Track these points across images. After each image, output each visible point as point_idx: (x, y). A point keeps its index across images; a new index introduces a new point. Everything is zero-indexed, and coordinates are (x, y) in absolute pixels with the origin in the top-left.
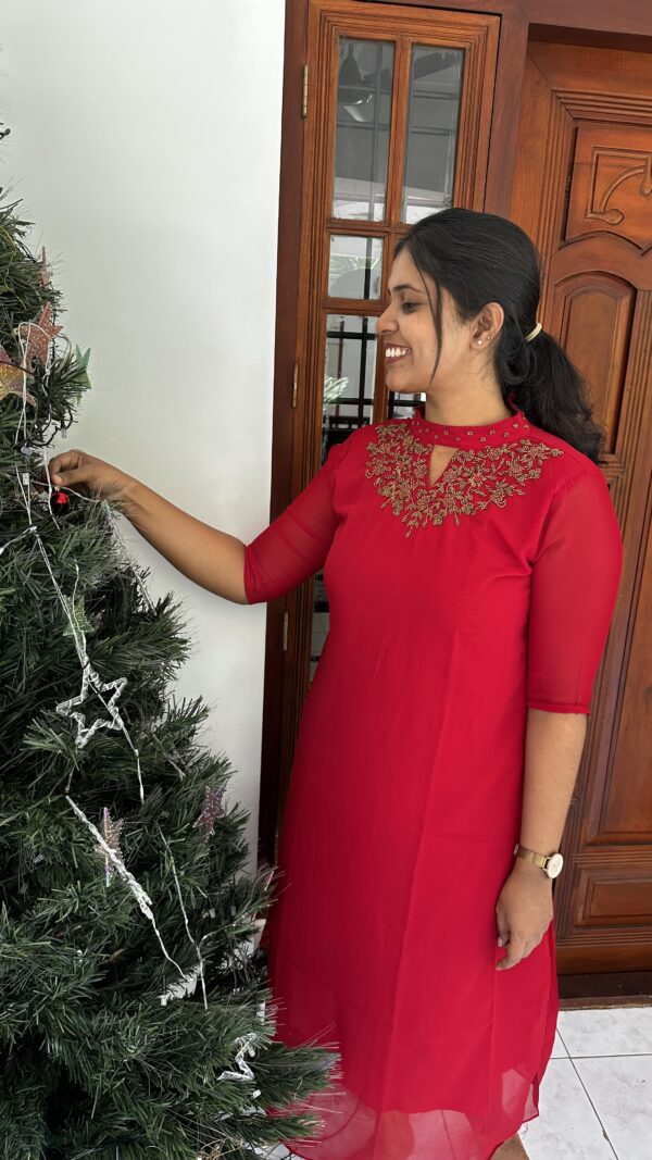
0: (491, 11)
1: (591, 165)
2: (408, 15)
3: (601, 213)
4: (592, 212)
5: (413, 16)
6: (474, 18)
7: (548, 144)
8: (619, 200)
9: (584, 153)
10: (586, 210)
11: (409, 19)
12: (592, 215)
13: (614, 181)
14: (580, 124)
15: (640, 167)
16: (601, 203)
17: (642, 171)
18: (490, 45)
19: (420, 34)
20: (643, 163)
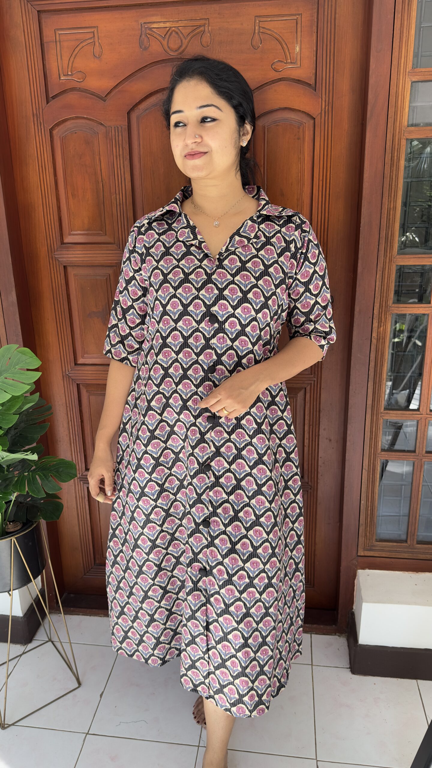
1: (56, 41)
3: (69, 75)
4: (64, 75)
7: (24, 31)
8: (80, 63)
9: (48, 33)
10: (59, 75)
13: (74, 51)
14: (44, 14)
15: (91, 38)
16: (68, 68)
17: (92, 41)
20: (92, 35)
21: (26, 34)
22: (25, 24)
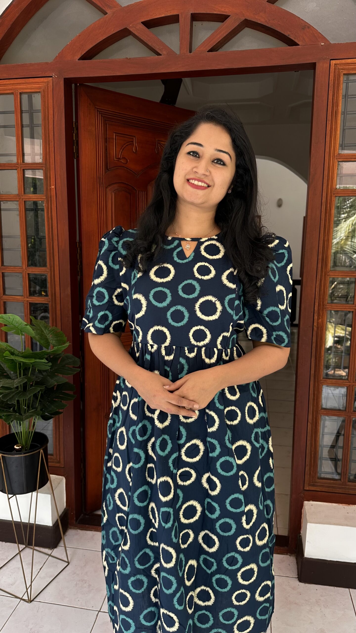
0: (48, 76)
2: (17, 82)
5: (19, 82)
6: (42, 79)
11: (18, 84)
18: (49, 89)
19: (23, 89)
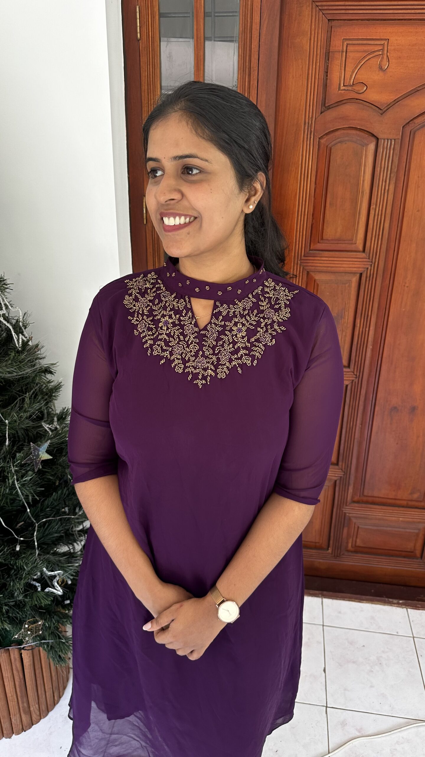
1: (342, 52)
3: (350, 86)
4: (344, 86)
7: (310, 39)
8: (364, 76)
9: (337, 43)
10: (340, 85)
12: (344, 88)
13: (359, 62)
14: (334, 23)
15: (379, 51)
16: (350, 79)
17: (381, 53)
20: (381, 48)
21: (312, 42)
22: (313, 33)
